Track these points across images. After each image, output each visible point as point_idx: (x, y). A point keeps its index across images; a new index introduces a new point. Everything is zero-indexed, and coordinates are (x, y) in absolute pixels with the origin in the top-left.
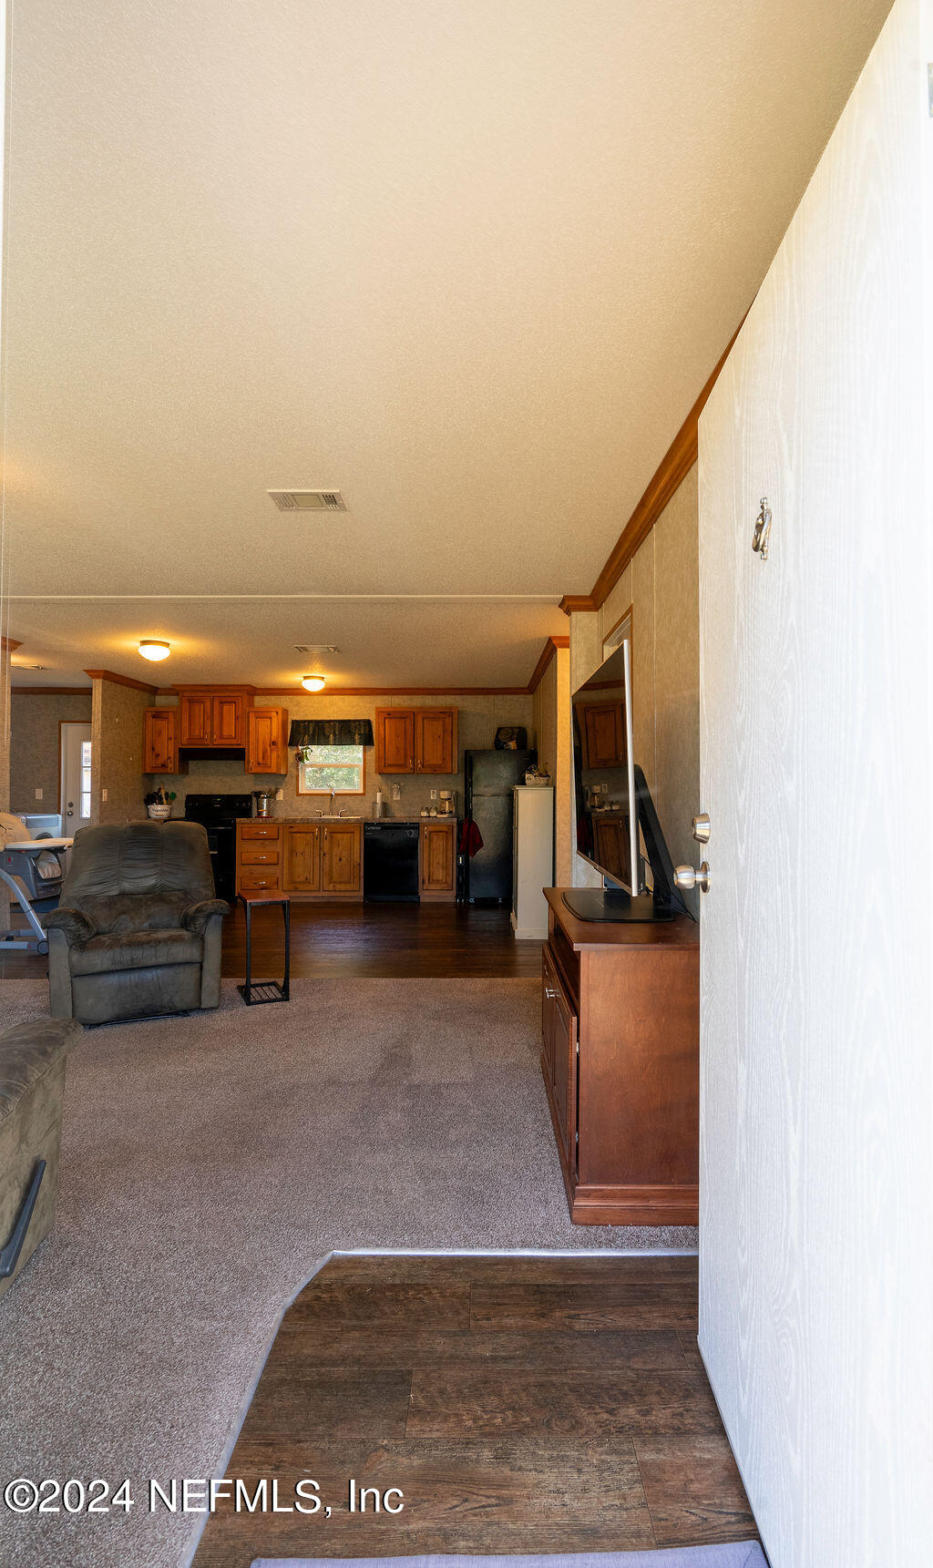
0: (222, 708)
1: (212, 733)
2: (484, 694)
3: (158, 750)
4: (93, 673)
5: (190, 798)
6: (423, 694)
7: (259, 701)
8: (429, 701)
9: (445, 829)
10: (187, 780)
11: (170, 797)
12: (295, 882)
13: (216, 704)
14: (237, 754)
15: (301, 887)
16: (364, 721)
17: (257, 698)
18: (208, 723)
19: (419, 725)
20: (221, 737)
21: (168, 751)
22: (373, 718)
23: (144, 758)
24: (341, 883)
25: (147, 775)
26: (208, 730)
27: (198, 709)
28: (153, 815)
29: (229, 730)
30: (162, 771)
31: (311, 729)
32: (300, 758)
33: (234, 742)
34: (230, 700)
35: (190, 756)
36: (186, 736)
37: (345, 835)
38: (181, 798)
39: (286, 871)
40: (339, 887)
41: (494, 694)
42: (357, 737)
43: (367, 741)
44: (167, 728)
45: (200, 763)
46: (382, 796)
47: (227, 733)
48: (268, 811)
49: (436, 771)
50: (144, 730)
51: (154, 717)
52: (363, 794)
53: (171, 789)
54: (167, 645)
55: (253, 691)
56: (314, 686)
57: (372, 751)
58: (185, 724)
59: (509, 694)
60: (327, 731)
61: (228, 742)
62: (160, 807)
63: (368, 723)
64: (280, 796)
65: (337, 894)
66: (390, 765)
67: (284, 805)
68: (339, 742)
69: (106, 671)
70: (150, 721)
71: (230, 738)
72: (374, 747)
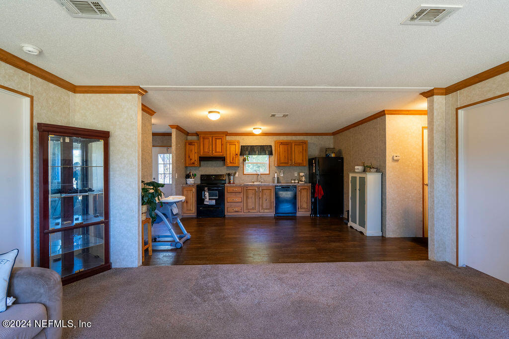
0: (216, 141)
1: (212, 151)
2: (315, 135)
3: (191, 157)
4: (172, 127)
5: (202, 176)
6: (291, 135)
7: (229, 138)
8: (294, 138)
9: (307, 188)
10: (200, 169)
11: (194, 176)
12: (249, 209)
13: (214, 139)
14: (223, 159)
15: (251, 211)
16: (269, 146)
17: (227, 137)
18: (211, 147)
19: (293, 147)
20: (216, 152)
21: (195, 157)
22: (273, 144)
23: (185, 160)
24: (266, 209)
25: (186, 167)
26: (211, 149)
27: (206, 141)
28: (189, 182)
29: (219, 149)
30: (193, 165)
31: (249, 149)
32: (244, 160)
33: (221, 154)
34: (219, 137)
35: (203, 159)
36: (202, 152)
37: (267, 191)
38: (198, 176)
39: (245, 205)
40: (266, 211)
41: (319, 135)
42: (267, 152)
43: (271, 154)
44: (194, 148)
45: (206, 162)
46: (277, 175)
47: (218, 151)
48: (233, 181)
49: (299, 165)
50: (186, 149)
51: (189, 144)
52: (269, 174)
53: (194, 172)
54: (219, 113)
55: (227, 134)
56: (257, 132)
57: (272, 157)
58: (202, 147)
59: (324, 135)
60: (255, 149)
61: (219, 154)
62: (191, 180)
63: (271, 146)
64: (237, 175)
65: (265, 213)
66: (282, 163)
67: (238, 179)
68: (260, 154)
69: (178, 126)
70: (188, 146)
71: (219, 152)
72: (273, 156)
